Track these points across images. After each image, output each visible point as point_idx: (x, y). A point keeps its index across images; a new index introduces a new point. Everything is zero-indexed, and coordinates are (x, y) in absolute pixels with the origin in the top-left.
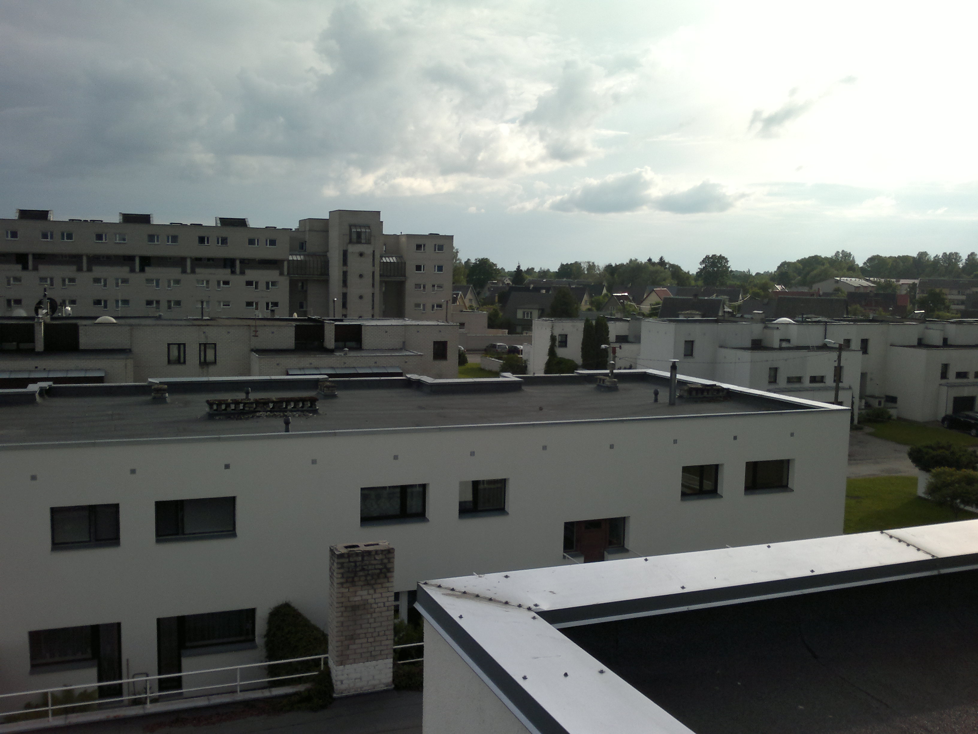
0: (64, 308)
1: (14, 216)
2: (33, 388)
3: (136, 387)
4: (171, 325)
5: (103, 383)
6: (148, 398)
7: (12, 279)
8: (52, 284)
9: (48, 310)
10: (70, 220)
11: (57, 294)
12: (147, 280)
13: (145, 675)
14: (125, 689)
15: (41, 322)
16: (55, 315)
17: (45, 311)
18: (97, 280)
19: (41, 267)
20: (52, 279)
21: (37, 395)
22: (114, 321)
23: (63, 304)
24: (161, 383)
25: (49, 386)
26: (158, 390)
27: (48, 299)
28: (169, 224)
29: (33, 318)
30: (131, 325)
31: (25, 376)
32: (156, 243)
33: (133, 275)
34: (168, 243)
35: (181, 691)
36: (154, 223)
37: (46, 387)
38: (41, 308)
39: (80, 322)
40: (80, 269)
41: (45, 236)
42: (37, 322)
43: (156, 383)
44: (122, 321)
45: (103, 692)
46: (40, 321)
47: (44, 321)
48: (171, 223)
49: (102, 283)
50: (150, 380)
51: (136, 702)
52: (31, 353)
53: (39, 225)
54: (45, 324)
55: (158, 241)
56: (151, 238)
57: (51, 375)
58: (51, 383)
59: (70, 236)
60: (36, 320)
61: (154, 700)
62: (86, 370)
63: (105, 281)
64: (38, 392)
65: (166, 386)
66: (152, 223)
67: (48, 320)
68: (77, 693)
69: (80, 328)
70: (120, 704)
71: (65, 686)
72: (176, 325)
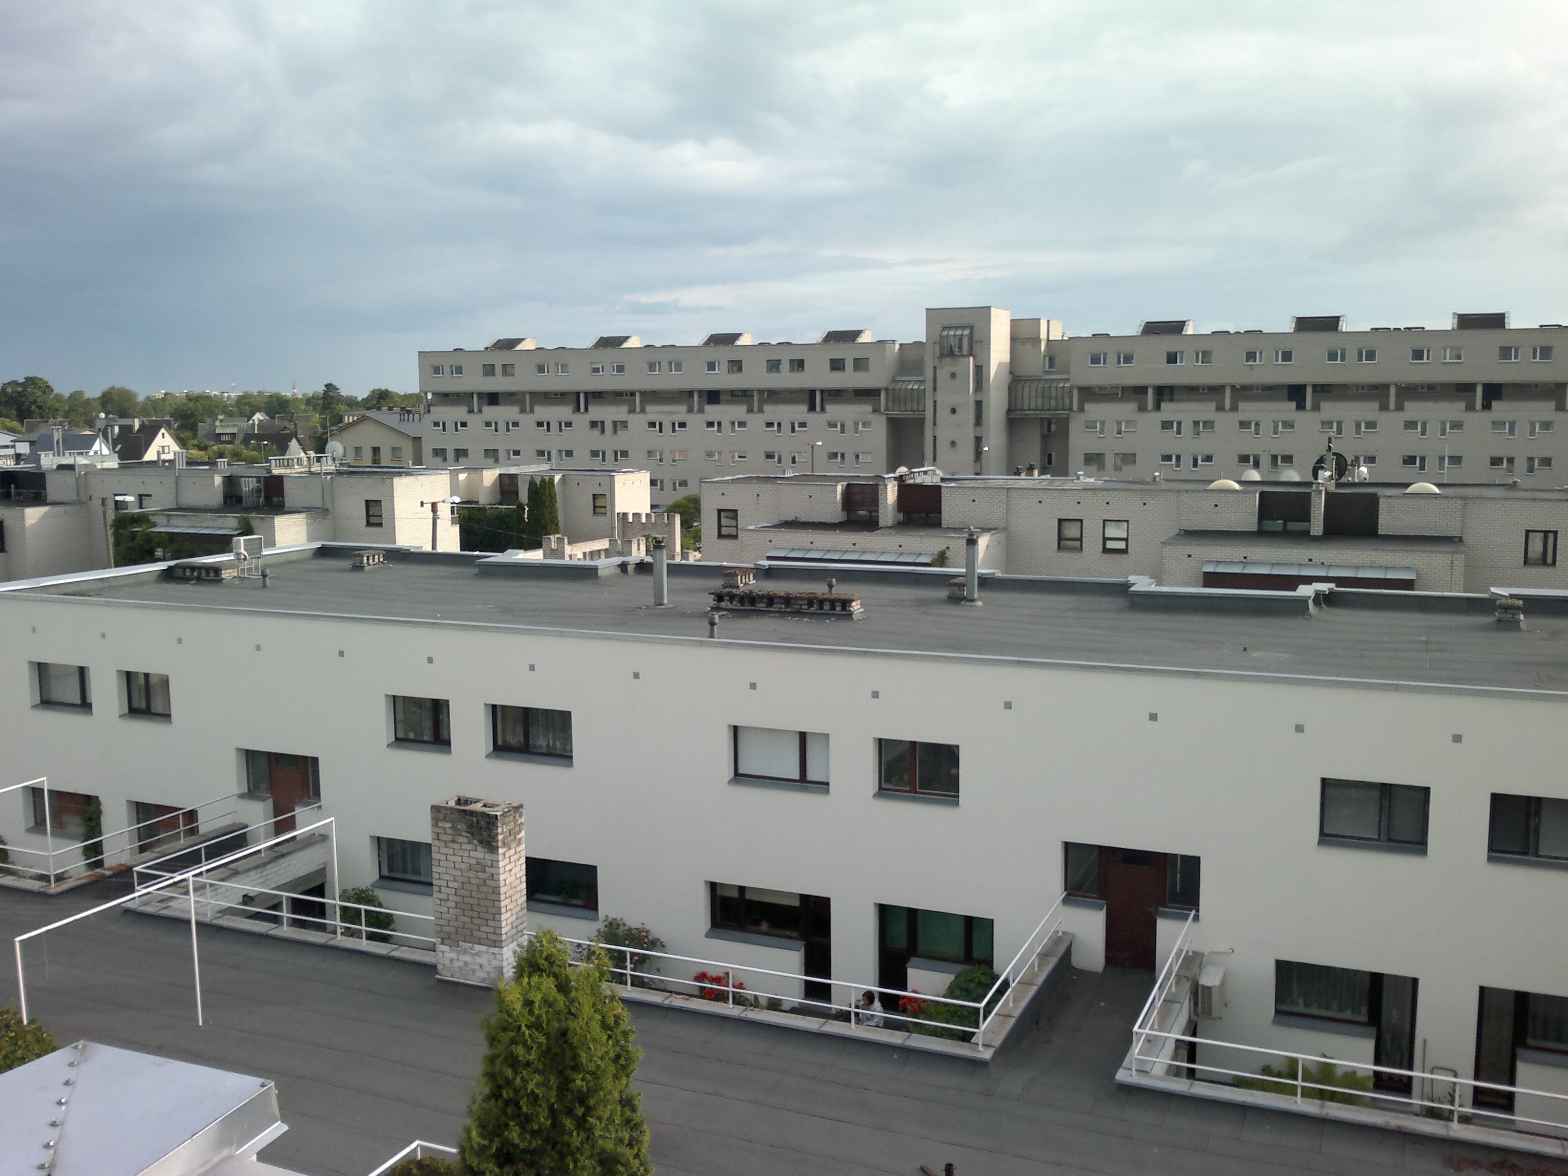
0: (1356, 467)
1: (1288, 327)
2: (1305, 591)
3: (1469, 599)
4: (1534, 499)
5: (1413, 590)
6: (1489, 620)
7: (1280, 424)
8: (1339, 431)
9: (1332, 471)
10: (1372, 329)
11: (1346, 446)
12: (1493, 423)
13: (1454, 1074)
14: (1416, 1087)
15: (1322, 491)
16: (1343, 480)
17: (1328, 474)
18: (1410, 425)
19: (1324, 405)
20: (1340, 425)
21: (1310, 602)
22: (1436, 490)
23: (1356, 462)
24: (1512, 596)
25: (1329, 589)
26: (1506, 608)
27: (1334, 454)
28: (1538, 327)
29: (1309, 484)
30: (1464, 498)
31: (1293, 572)
32: (1513, 360)
33: (1470, 415)
34: (1534, 360)
35: (1512, 1118)
36: (1512, 327)
37: (1325, 591)
38: (1322, 468)
39: (1380, 491)
40: (1384, 408)
41: (1332, 356)
42: (1315, 491)
43: (1505, 597)
44: (1449, 491)
45: (1381, 1082)
46: (1321, 488)
47: (1326, 489)
48: (1541, 326)
49: (1419, 429)
50: (1493, 590)
51: (1432, 1113)
52: (1304, 536)
53: (1325, 339)
54: (1327, 493)
55: (1516, 357)
56: (1505, 352)
57: (1332, 573)
58: (1332, 585)
59: (1371, 355)
60: (1314, 487)
61: (1465, 1119)
62: (1387, 568)
63: (1424, 425)
64: (1312, 598)
65: (1521, 602)
66: (1507, 327)
67: (1332, 488)
68: (1339, 1072)
69: (1381, 500)
70: (1406, 1109)
71: (1325, 1056)
72: (1543, 500)
